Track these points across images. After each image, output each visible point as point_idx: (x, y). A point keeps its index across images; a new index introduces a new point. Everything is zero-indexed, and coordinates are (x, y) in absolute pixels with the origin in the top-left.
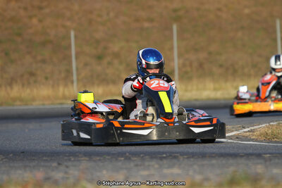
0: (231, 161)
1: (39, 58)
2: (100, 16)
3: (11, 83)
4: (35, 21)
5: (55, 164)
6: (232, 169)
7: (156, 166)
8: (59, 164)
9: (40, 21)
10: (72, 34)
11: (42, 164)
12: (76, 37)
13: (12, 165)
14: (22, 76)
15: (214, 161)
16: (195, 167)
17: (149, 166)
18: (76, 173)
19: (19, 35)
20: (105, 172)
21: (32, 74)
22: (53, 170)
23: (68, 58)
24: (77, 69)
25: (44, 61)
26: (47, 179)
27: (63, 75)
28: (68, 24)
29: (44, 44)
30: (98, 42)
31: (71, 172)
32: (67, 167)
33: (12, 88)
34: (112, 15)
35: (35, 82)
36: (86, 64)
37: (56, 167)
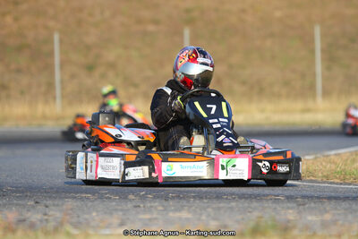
0: (255, 204)
1: (13, 67)
2: (91, 15)
4: (9, 19)
5: (31, 203)
6: (256, 214)
7: (160, 208)
8: (37, 203)
9: (16, 19)
10: (56, 37)
11: (15, 201)
12: (61, 41)
15: (233, 204)
16: (210, 210)
17: (151, 207)
18: (58, 215)
20: (94, 214)
21: (4, 87)
22: (28, 211)
23: (49, 68)
24: (62, 82)
25: (19, 71)
26: (21, 221)
27: (43, 89)
28: (51, 24)
29: (20, 49)
30: (88, 48)
31: (51, 213)
32: (47, 206)
34: (107, 14)
35: (8, 97)
36: (73, 76)
37: (33, 207)
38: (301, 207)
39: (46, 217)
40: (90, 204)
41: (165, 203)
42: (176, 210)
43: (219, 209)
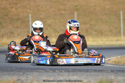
0: (100, 73)
1: (15, 26)
2: (43, 8)
3: (3, 36)
4: (14, 9)
5: (22, 73)
6: (100, 77)
7: (67, 75)
8: (24, 73)
9: (16, 9)
10: (30, 15)
11: (16, 73)
12: (32, 17)
13: (3, 73)
14: (8, 34)
15: (92, 73)
16: (84, 75)
17: (64, 75)
18: (31, 77)
19: (7, 15)
20: (44, 77)
21: (12, 33)
22: (21, 76)
23: (28, 26)
25: (17, 27)
26: (18, 80)
28: (29, 11)
29: (17, 20)
31: (29, 77)
32: (27, 75)
33: (3, 39)
34: (48, 7)
35: (13, 36)
37: (22, 75)
38: (116, 74)
39: (27, 78)
40: (42, 74)
41: (69, 73)
42: (72, 76)
43: (87, 75)
